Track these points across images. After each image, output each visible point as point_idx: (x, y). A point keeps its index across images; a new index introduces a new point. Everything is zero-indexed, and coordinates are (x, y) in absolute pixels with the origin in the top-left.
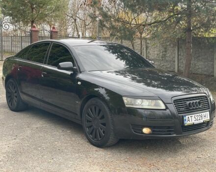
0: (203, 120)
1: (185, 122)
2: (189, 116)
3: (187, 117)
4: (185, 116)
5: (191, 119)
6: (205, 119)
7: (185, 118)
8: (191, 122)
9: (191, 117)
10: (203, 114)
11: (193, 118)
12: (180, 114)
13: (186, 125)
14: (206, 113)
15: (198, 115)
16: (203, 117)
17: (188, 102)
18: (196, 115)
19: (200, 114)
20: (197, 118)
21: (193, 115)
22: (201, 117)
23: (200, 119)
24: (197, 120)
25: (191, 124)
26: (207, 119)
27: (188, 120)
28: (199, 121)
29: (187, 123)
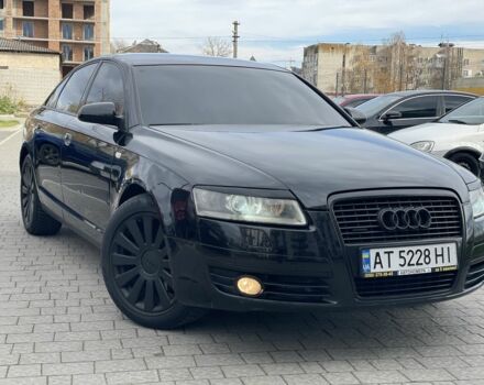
0: (433, 264)
1: (365, 268)
2: (381, 251)
3: (373, 252)
4: (368, 249)
5: (387, 261)
6: (440, 264)
7: (365, 256)
8: (386, 269)
9: (389, 253)
10: (431, 248)
11: (395, 257)
12: (352, 242)
13: (367, 276)
14: (445, 246)
15: (414, 249)
16: (432, 256)
17: (383, 212)
18: (407, 249)
19: (422, 248)
20: (408, 258)
21: (396, 250)
22: (423, 257)
23: (421, 261)
24: (409, 265)
25: (386, 275)
26: (446, 263)
27: (376, 263)
28: (415, 267)
29: (373, 270)
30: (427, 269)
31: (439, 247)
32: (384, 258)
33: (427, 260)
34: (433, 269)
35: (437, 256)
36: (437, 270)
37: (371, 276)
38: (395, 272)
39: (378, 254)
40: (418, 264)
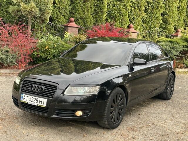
0: (38, 103)
1: (21, 99)
2: (26, 95)
3: (24, 95)
4: (23, 94)
6: (40, 104)
7: (22, 95)
8: (26, 101)
9: (27, 96)
10: (39, 98)
11: (29, 98)
13: (21, 101)
14: (43, 99)
15: (34, 97)
16: (39, 101)
18: (32, 97)
19: (36, 98)
20: (32, 99)
21: (29, 96)
22: (36, 100)
23: (35, 101)
24: (32, 101)
25: (25, 102)
26: (42, 104)
27: (24, 98)
28: (33, 103)
29: (23, 100)
30: (36, 104)
31: (41, 99)
32: (26, 97)
33: (37, 101)
34: (37, 105)
35: (40, 101)
36: (39, 106)
37: (22, 101)
38: (27, 102)
39: (25, 96)
40: (34, 102)
